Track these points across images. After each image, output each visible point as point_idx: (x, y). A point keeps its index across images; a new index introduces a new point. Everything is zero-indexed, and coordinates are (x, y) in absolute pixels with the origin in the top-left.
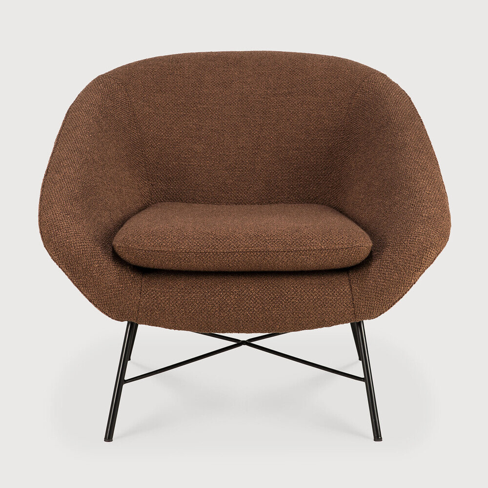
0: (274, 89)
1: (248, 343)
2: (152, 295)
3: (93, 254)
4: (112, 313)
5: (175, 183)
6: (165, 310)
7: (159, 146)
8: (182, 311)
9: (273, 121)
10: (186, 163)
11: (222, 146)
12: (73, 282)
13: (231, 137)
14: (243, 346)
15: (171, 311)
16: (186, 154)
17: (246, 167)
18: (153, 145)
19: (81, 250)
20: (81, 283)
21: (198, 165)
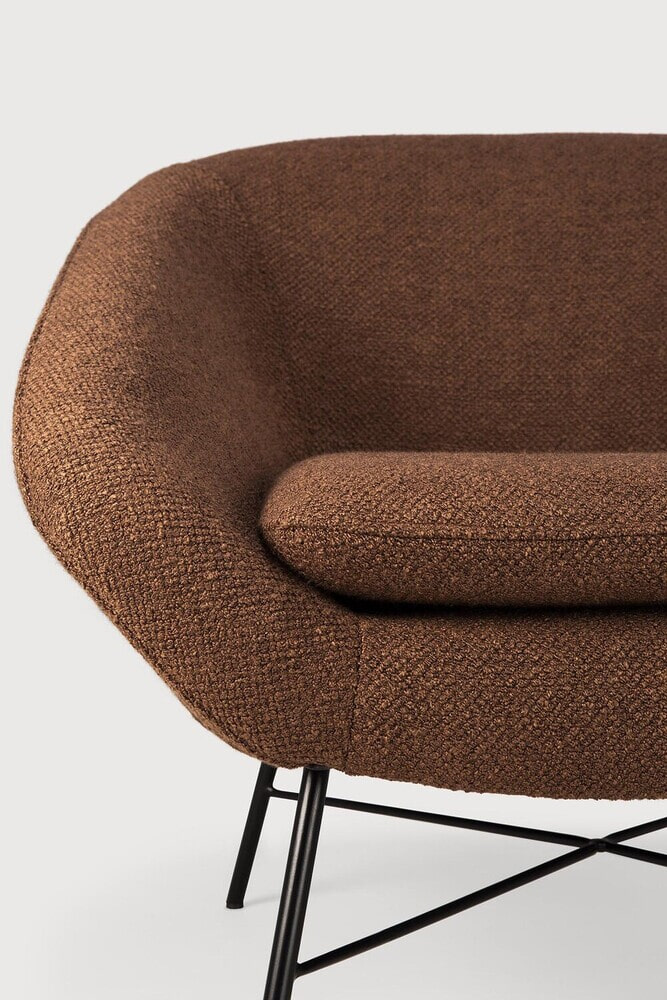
0: (603, 203)
1: (612, 844)
2: (396, 671)
3: (200, 538)
4: (262, 736)
5: (369, 429)
6: (441, 721)
7: (323, 336)
8: (498, 726)
9: (608, 278)
10: (393, 381)
11: (482, 338)
12: (131, 637)
13: (504, 317)
14: (598, 855)
15: (460, 726)
16: (392, 359)
17: (547, 392)
18: (308, 331)
19: (160, 525)
20: (160, 634)
21: (426, 387)
